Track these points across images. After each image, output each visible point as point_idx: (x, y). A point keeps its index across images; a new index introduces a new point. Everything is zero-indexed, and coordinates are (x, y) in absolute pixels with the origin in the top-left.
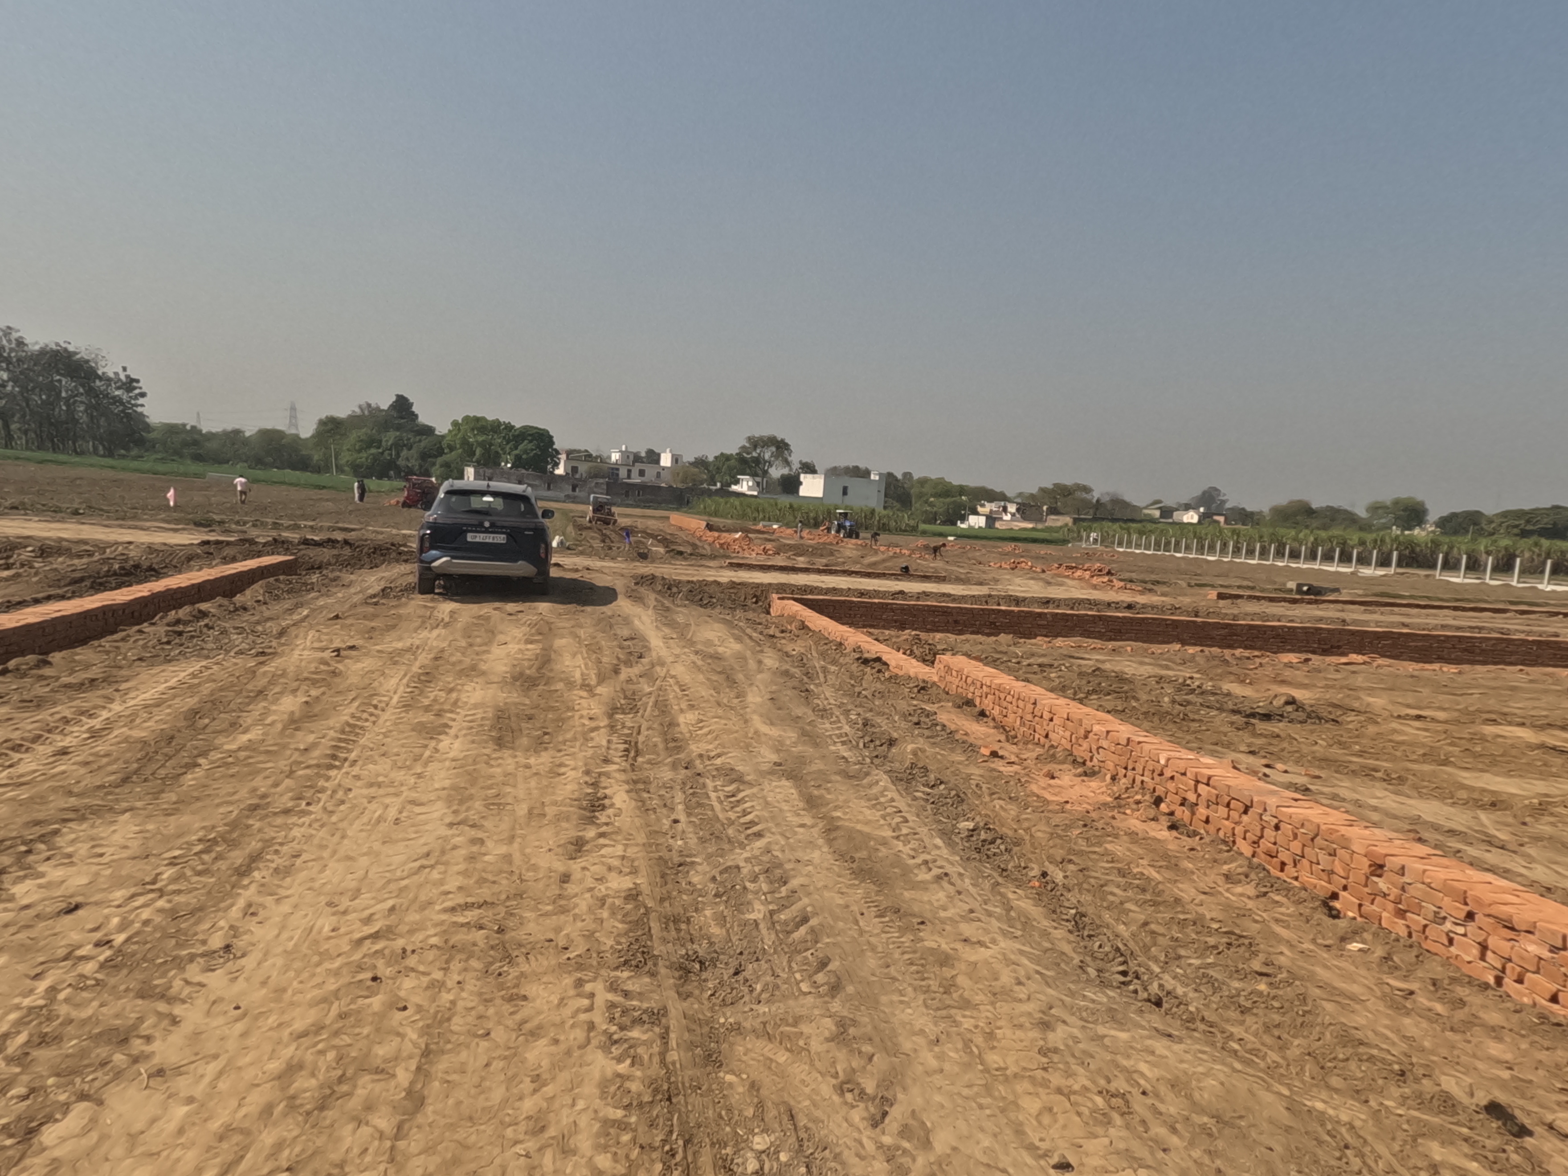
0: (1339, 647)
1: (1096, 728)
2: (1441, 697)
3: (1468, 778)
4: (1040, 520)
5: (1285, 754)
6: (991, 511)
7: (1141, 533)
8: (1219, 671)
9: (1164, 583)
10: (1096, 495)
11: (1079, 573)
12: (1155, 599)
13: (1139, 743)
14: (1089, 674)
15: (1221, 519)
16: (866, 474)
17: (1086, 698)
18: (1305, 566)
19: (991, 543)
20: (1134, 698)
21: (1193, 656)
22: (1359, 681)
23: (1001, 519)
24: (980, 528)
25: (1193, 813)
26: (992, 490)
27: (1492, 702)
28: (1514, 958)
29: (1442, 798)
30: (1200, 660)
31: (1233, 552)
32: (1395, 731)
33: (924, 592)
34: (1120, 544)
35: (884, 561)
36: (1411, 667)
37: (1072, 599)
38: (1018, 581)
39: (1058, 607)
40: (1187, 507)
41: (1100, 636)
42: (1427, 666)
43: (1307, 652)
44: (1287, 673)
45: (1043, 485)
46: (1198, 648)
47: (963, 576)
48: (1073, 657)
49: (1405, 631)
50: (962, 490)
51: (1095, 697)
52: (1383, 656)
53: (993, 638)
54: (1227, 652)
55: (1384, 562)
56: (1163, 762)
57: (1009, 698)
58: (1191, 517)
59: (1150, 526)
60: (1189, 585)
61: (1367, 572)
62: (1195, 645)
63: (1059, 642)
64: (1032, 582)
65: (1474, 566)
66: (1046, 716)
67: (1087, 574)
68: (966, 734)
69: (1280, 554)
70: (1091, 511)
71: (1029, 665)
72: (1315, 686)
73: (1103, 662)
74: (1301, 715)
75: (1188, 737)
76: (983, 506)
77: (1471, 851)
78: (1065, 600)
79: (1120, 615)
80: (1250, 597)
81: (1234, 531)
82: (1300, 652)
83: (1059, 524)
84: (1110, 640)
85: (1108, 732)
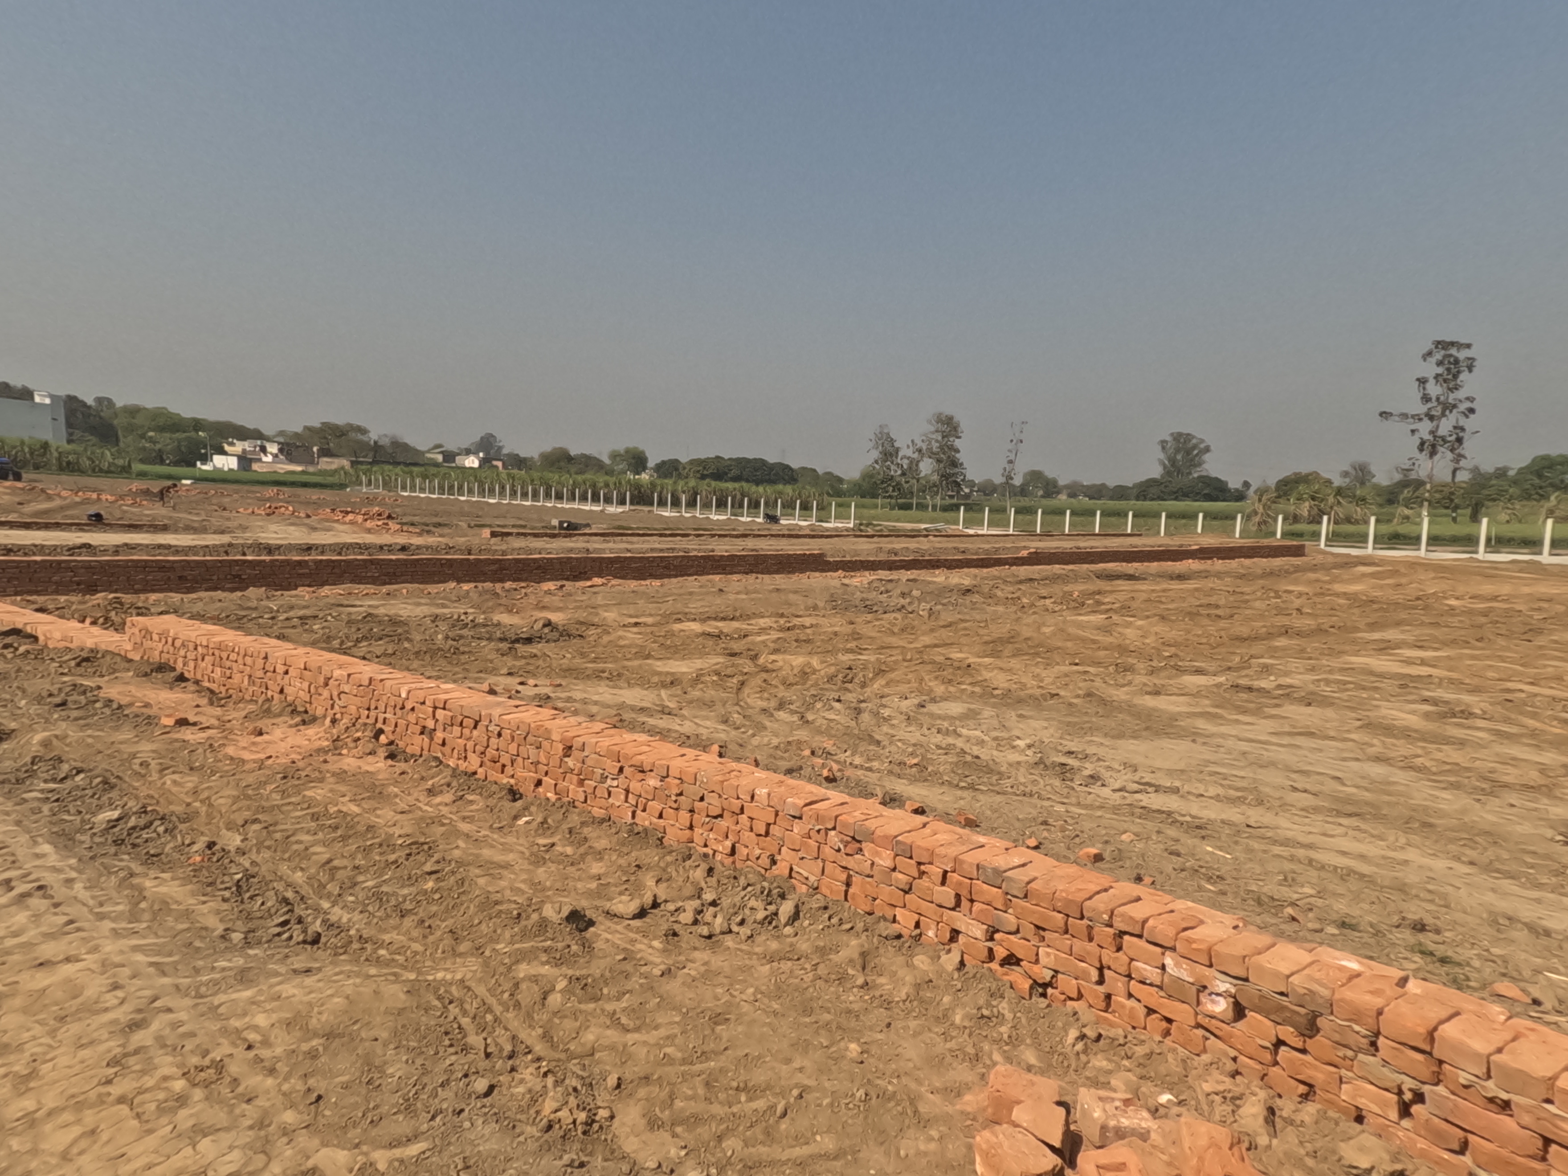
0: (586, 573)
1: (337, 673)
2: (650, 606)
3: (661, 666)
4: (312, 462)
5: (540, 670)
6: (244, 451)
7: (424, 477)
8: (490, 604)
9: (445, 525)
10: (373, 436)
11: (350, 517)
12: (431, 540)
13: (382, 680)
14: (358, 621)
15: (499, 464)
16: (26, 394)
17: (355, 646)
18: (568, 506)
19: (246, 488)
20: (407, 639)
21: (468, 592)
22: (600, 600)
23: (260, 460)
24: (231, 470)
25: (432, 739)
26: (242, 427)
27: (679, 605)
28: (643, 794)
29: (641, 686)
30: (474, 595)
31: (511, 495)
32: (620, 637)
33: (126, 545)
34: (404, 488)
35: (62, 508)
36: (633, 584)
37: (337, 544)
38: (273, 527)
39: (322, 553)
40: (468, 452)
41: (374, 581)
42: (643, 582)
43: (562, 579)
44: (547, 599)
45: (309, 424)
46: (472, 585)
47: (196, 525)
48: (342, 605)
49: (629, 555)
50: (197, 424)
51: (365, 644)
52: (615, 577)
53: (239, 594)
54: (498, 586)
55: (622, 502)
56: (404, 695)
57: (233, 656)
58: (472, 462)
59: (433, 470)
60: (469, 526)
61: (612, 509)
62: (470, 581)
63: (326, 590)
64: (292, 528)
65: (676, 503)
66: (280, 669)
67: (360, 518)
68: (147, 705)
69: (548, 496)
70: (371, 454)
71: (287, 619)
72: (567, 608)
73: (377, 607)
74: (556, 635)
75: (457, 669)
76: (232, 444)
77: (651, 721)
78: (330, 545)
79: (394, 557)
80: (518, 534)
81: (509, 475)
82: (557, 580)
83: (334, 467)
84: (385, 584)
85: (349, 675)
